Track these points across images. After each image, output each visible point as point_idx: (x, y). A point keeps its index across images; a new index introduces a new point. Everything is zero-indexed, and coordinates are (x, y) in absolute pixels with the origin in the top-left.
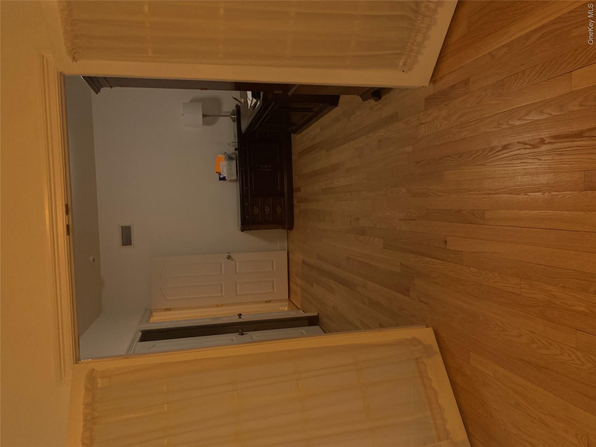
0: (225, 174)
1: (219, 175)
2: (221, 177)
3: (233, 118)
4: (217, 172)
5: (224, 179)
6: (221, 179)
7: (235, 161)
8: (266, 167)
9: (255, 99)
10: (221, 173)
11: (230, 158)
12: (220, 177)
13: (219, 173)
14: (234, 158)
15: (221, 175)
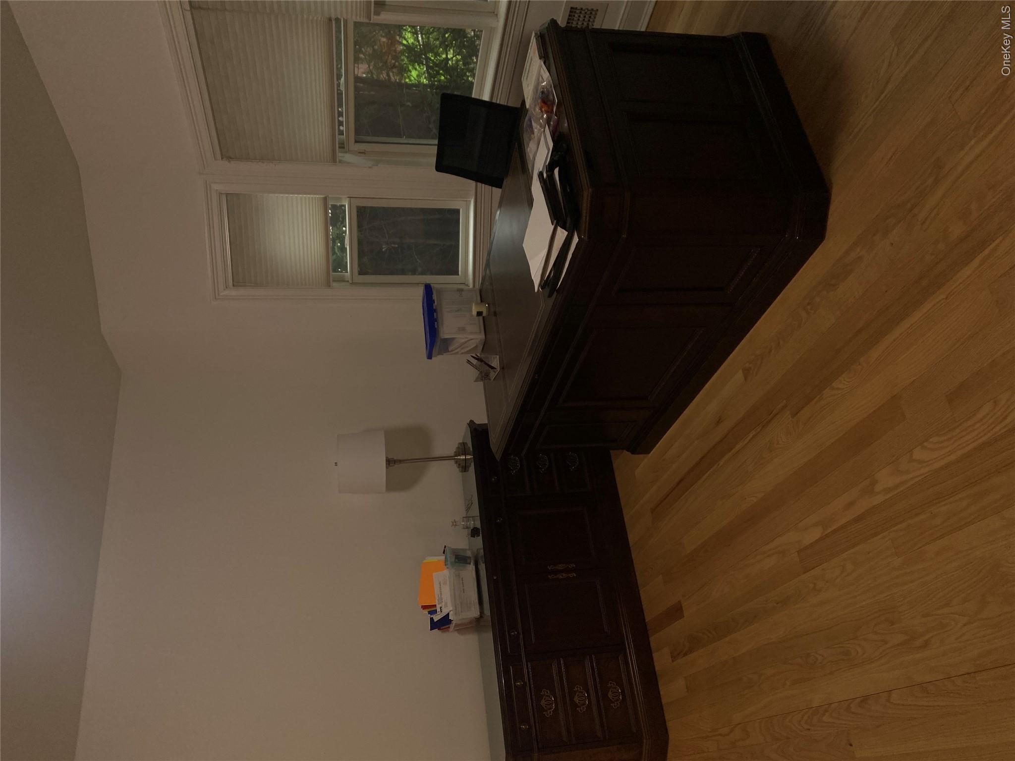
0: (446, 607)
1: (430, 613)
2: (436, 618)
3: (463, 459)
4: (424, 607)
5: (442, 624)
6: (434, 625)
7: (471, 568)
8: (560, 567)
9: (564, 227)
10: (435, 606)
11: (459, 559)
12: (432, 619)
13: (430, 610)
14: (469, 558)
15: (435, 612)
